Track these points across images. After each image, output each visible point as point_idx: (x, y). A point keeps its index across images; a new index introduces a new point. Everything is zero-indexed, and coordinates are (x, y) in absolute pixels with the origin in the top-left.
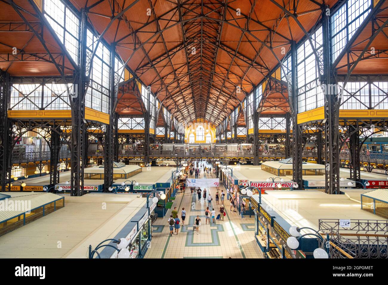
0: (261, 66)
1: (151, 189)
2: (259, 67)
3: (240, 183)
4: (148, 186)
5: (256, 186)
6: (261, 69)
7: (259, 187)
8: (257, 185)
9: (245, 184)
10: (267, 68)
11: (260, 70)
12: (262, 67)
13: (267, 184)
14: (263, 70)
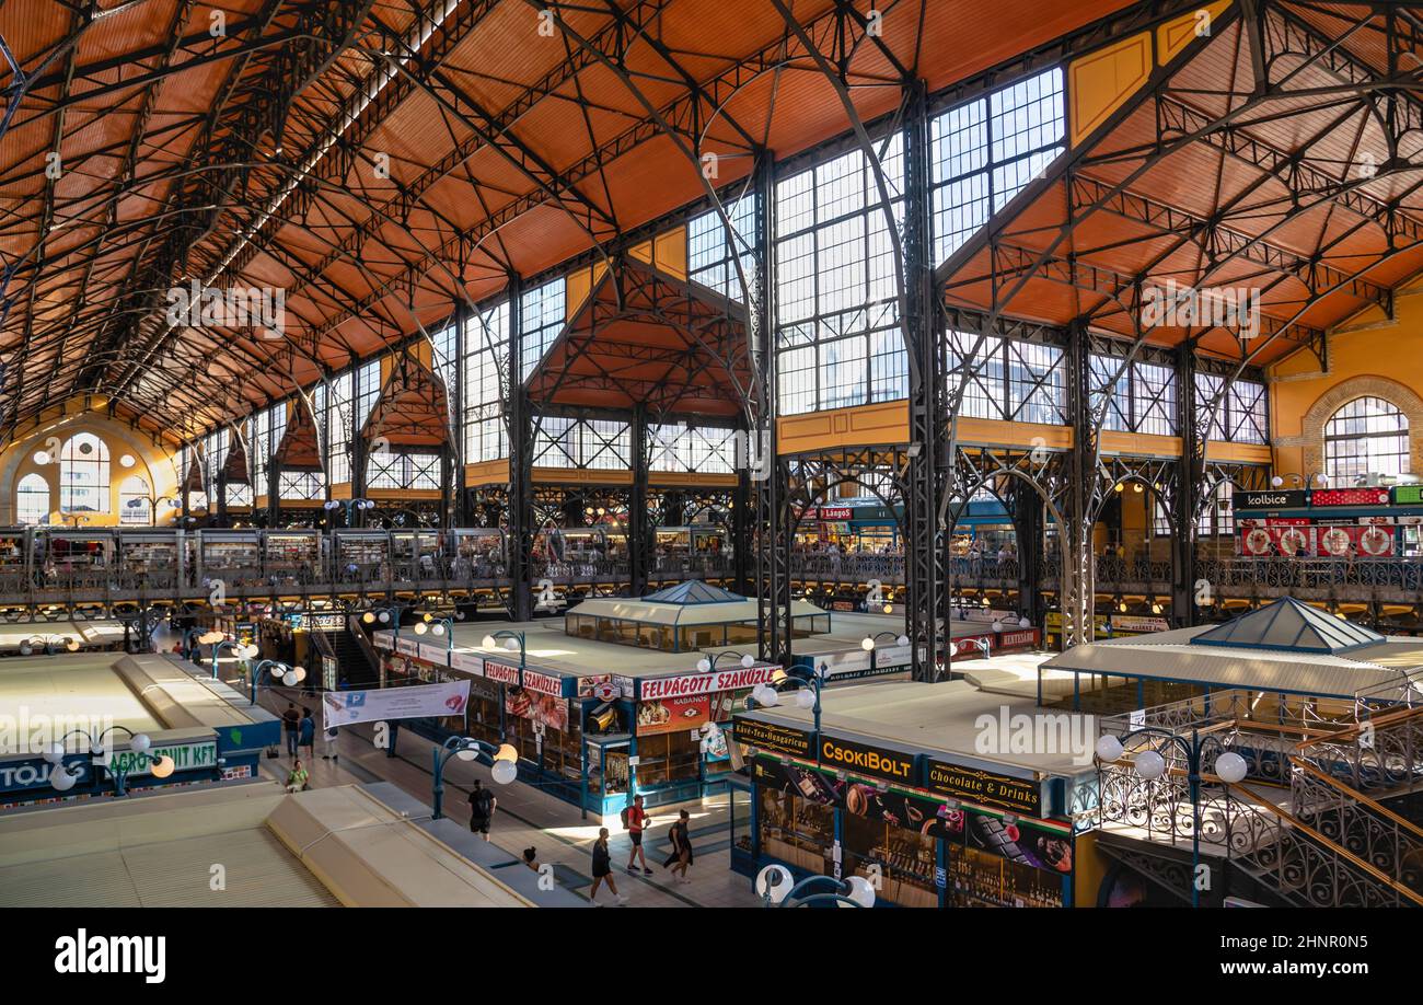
0: (591, 205)
1: (208, 763)
2: (583, 208)
3: (583, 689)
4: (191, 747)
5: (659, 694)
6: (590, 217)
7: (669, 695)
8: (662, 690)
9: (607, 692)
10: (611, 220)
11: (585, 221)
12: (594, 212)
13: (695, 679)
14: (597, 226)
